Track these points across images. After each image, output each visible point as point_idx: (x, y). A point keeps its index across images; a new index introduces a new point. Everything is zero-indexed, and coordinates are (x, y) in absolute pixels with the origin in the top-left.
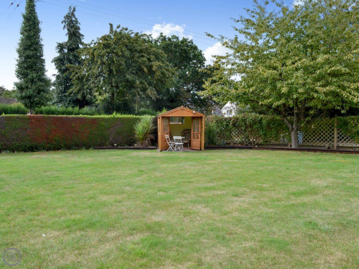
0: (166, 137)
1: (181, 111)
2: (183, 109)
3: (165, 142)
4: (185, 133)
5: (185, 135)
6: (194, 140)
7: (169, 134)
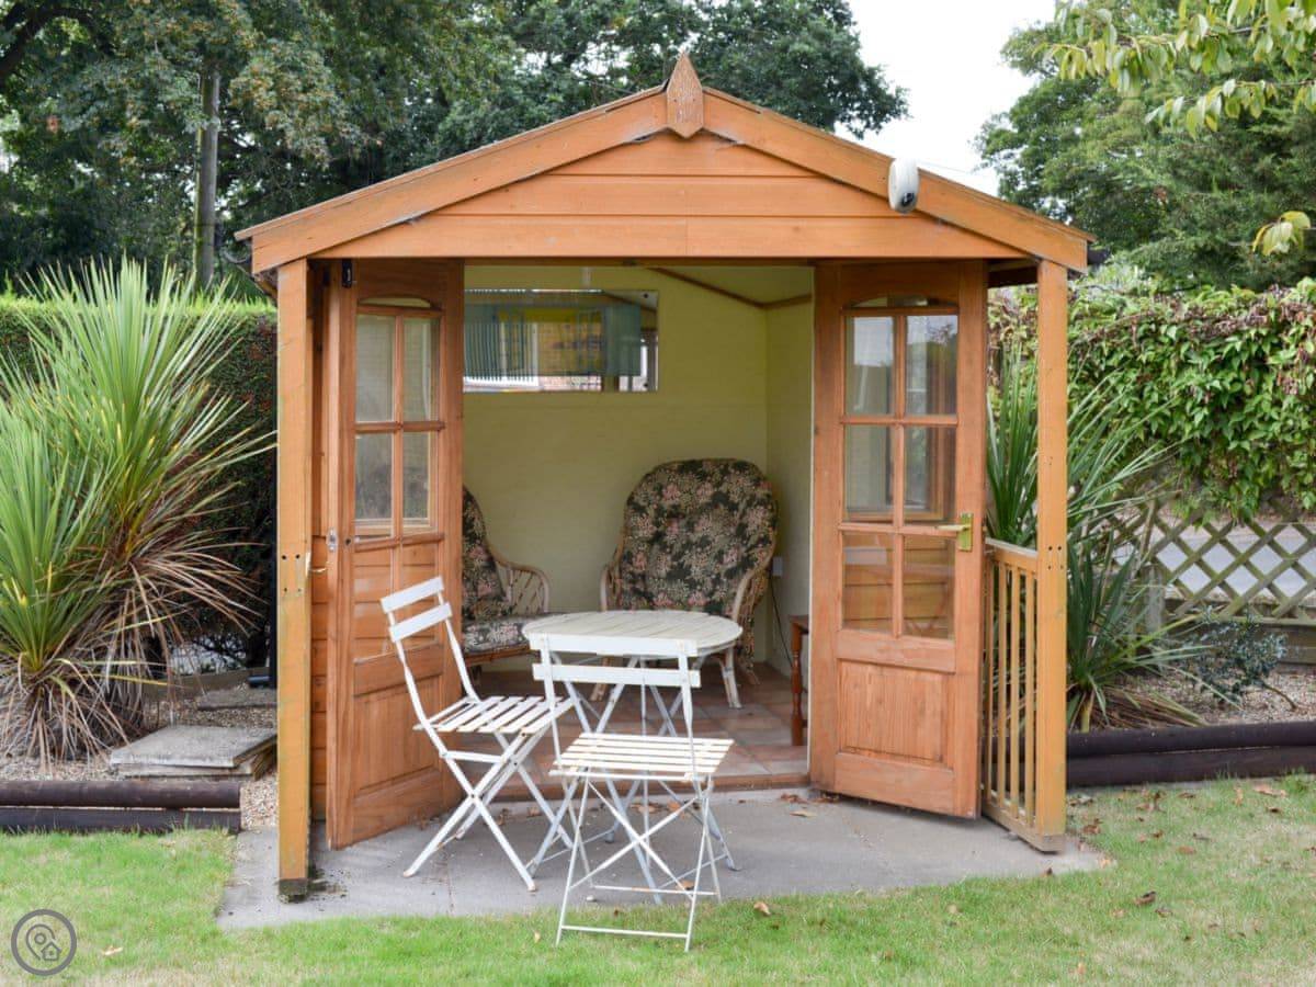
0: (399, 632)
1: (663, 148)
2: (703, 134)
3: (377, 708)
4: (675, 514)
5: (674, 532)
6: (867, 643)
7: (447, 554)
